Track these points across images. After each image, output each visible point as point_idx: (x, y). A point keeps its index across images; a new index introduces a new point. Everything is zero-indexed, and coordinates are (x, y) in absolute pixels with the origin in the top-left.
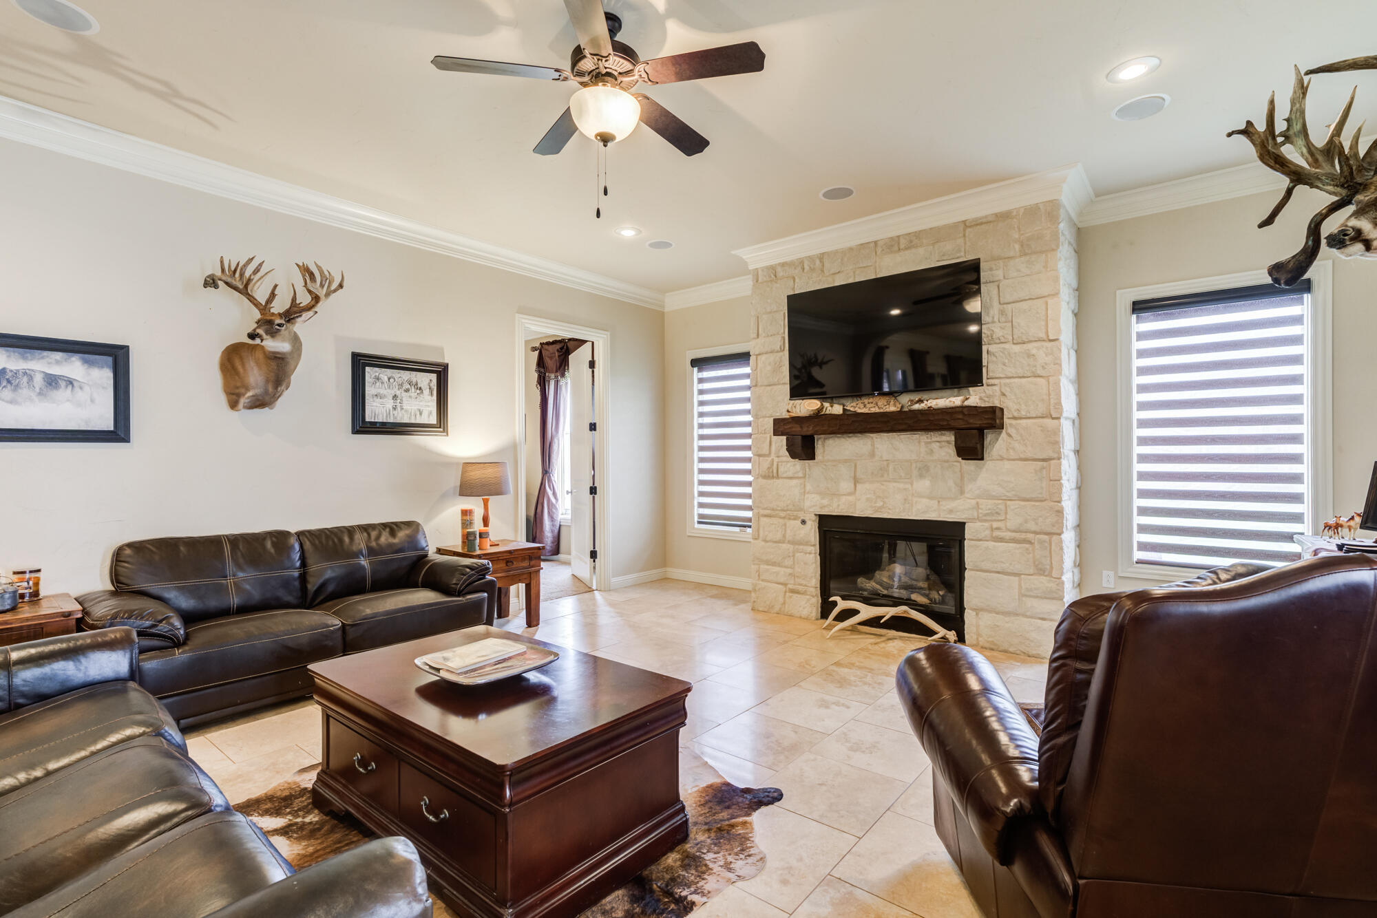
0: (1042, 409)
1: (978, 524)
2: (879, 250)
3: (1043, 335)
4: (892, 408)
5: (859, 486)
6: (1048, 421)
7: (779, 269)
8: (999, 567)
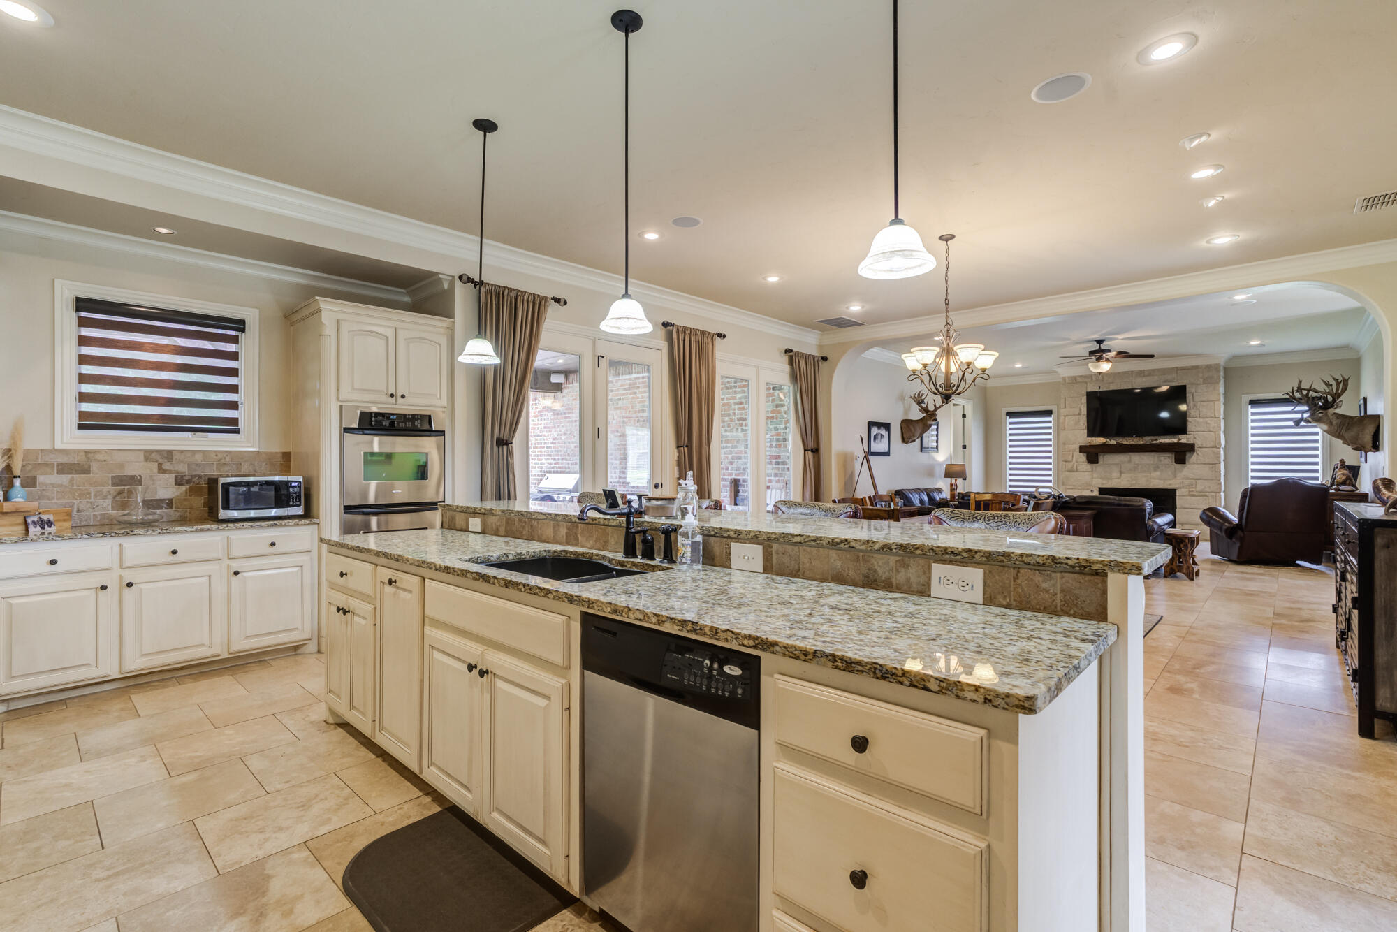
0: (1212, 444)
1: (1183, 490)
2: (1134, 375)
3: (1213, 415)
4: (1141, 442)
5: (1123, 475)
6: (1215, 449)
7: (1078, 378)
8: (1193, 506)
